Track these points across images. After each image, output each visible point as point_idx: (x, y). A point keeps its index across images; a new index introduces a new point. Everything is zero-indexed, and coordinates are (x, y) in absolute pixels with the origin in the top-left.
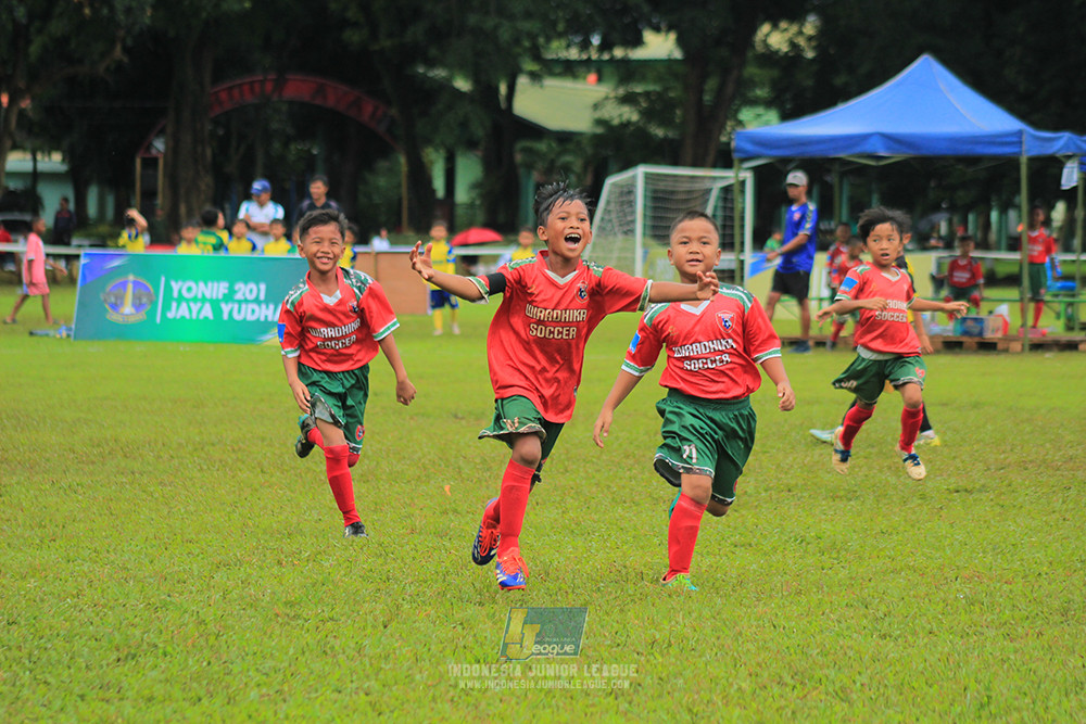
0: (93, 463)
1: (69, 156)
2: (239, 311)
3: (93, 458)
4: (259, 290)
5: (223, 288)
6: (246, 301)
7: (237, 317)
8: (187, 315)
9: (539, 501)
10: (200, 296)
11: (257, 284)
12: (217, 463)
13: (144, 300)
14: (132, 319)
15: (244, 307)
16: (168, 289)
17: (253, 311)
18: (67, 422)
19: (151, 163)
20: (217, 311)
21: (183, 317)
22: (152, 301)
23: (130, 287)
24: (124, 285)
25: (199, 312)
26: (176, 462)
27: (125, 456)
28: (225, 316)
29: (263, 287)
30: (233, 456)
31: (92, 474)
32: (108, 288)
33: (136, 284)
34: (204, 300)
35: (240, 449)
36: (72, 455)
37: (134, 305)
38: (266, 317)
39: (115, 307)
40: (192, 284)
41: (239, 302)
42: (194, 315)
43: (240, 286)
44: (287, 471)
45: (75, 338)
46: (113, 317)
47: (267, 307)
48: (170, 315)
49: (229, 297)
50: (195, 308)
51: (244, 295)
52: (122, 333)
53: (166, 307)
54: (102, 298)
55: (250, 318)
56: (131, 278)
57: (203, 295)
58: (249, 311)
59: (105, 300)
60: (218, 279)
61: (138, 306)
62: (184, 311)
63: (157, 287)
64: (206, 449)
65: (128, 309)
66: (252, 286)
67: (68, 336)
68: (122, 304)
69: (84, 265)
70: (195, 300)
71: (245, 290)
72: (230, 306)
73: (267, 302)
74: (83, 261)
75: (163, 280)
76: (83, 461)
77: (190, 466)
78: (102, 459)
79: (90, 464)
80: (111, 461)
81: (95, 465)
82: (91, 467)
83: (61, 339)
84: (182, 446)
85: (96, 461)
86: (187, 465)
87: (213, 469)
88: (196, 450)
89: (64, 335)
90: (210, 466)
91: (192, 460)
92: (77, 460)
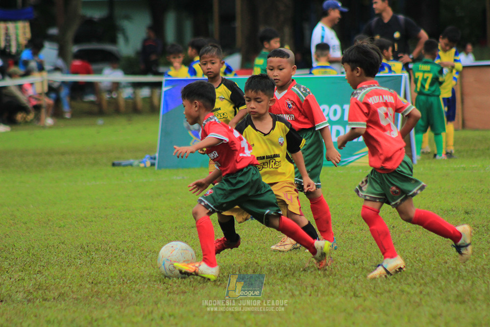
0: (184, 293)
4: (343, 111)
11: (341, 104)
12: (309, 289)
17: (338, 133)
43: (324, 107)
44: (381, 294)
45: (159, 167)
51: (328, 116)
58: (334, 133)
64: (297, 274)
66: (336, 107)
67: (153, 165)
69: (166, 92)
71: (329, 111)
74: (165, 89)
76: (174, 292)
77: (281, 292)
78: (193, 289)
79: (182, 295)
80: (201, 291)
81: (186, 295)
82: (182, 297)
83: (145, 167)
84: (272, 272)
85: (187, 291)
86: (279, 291)
87: (305, 294)
88: (286, 275)
89: (148, 163)
90: (302, 292)
91: (283, 287)
92: (167, 291)
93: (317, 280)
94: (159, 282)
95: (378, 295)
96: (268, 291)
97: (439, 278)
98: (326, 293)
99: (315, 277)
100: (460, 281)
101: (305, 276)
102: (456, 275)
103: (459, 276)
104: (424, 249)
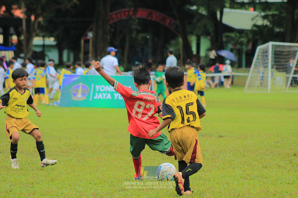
1: (57, 39)
7: (120, 98)
10: (106, 90)
13: (86, 92)
14: (81, 99)
16: (95, 88)
18: (57, 137)
19: (87, 41)
20: (113, 96)
21: (100, 99)
22: (89, 93)
23: (81, 88)
24: (78, 87)
25: (106, 96)
28: (116, 98)
32: (72, 88)
33: (83, 86)
34: (108, 92)
36: (59, 150)
37: (82, 94)
39: (75, 95)
40: (103, 86)
42: (104, 98)
45: (60, 106)
46: (74, 98)
48: (95, 98)
50: (104, 95)
52: (76, 104)
53: (94, 95)
54: (70, 92)
56: (81, 84)
57: (108, 91)
61: (83, 95)
62: (100, 96)
63: (90, 87)
65: (79, 95)
68: (77, 94)
70: (105, 92)
75: (93, 85)
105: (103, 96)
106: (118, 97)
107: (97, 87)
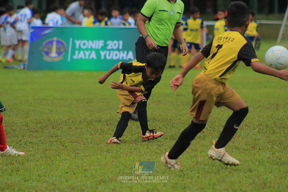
0: (37, 132)
2: (109, 55)
3: (37, 129)
4: (119, 44)
5: (101, 43)
6: (113, 50)
7: (108, 58)
8: (83, 56)
9: (261, 148)
10: (89, 47)
11: (118, 40)
12: (99, 131)
13: (62, 50)
14: (56, 59)
15: (111, 52)
16: (74, 44)
17: (116, 55)
18: (24, 111)
20: (98, 55)
21: (81, 58)
22: (66, 50)
23: (55, 44)
24: (51, 42)
25: (90, 55)
26: (79, 131)
27: (53, 128)
28: (102, 57)
29: (121, 42)
30: (107, 127)
31: (36, 137)
32: (44, 44)
33: (58, 42)
34: (92, 49)
35: (110, 124)
36: (26, 128)
37: (57, 52)
38: (123, 57)
39: (47, 53)
40: (85, 41)
41: (110, 50)
42: (87, 57)
43: (109, 42)
44: (134, 134)
45: (28, 69)
46: (47, 58)
47: (123, 53)
48: (75, 57)
49: (104, 48)
50: (87, 53)
51: (112, 46)
52: (51, 67)
53: (73, 53)
54: (41, 49)
55: (115, 58)
56: (55, 39)
57: (91, 47)
58: (114, 55)
59: (42, 50)
60: (99, 39)
61: (59, 53)
62: (82, 55)
63: (68, 43)
64: (93, 124)
65: (54, 54)
66: (116, 42)
67: (24, 68)
68: (51, 52)
69: (32, 32)
70: (87, 49)
71: (112, 44)
72: (105, 52)
73: (123, 50)
74: (31, 30)
75: (71, 40)
76: (32, 131)
77: (85, 132)
78: (42, 130)
79: (36, 132)
80: (46, 131)
81: (38, 133)
82: (36, 134)
83: (20, 70)
84: (81, 123)
85: (39, 131)
86: (84, 132)
87: (97, 134)
88: (88, 124)
89: (22, 67)
90: (96, 132)
91: (86, 130)
92: (29, 130)
93: (103, 127)
94: (25, 126)
95: (133, 135)
96: (79, 132)
97: (163, 127)
98: (108, 133)
99: (103, 125)
100: (173, 129)
101: (98, 125)
102: (171, 126)
103: (172, 126)
104: (157, 113)
105: (85, 55)
106: (105, 55)
107: (77, 43)
